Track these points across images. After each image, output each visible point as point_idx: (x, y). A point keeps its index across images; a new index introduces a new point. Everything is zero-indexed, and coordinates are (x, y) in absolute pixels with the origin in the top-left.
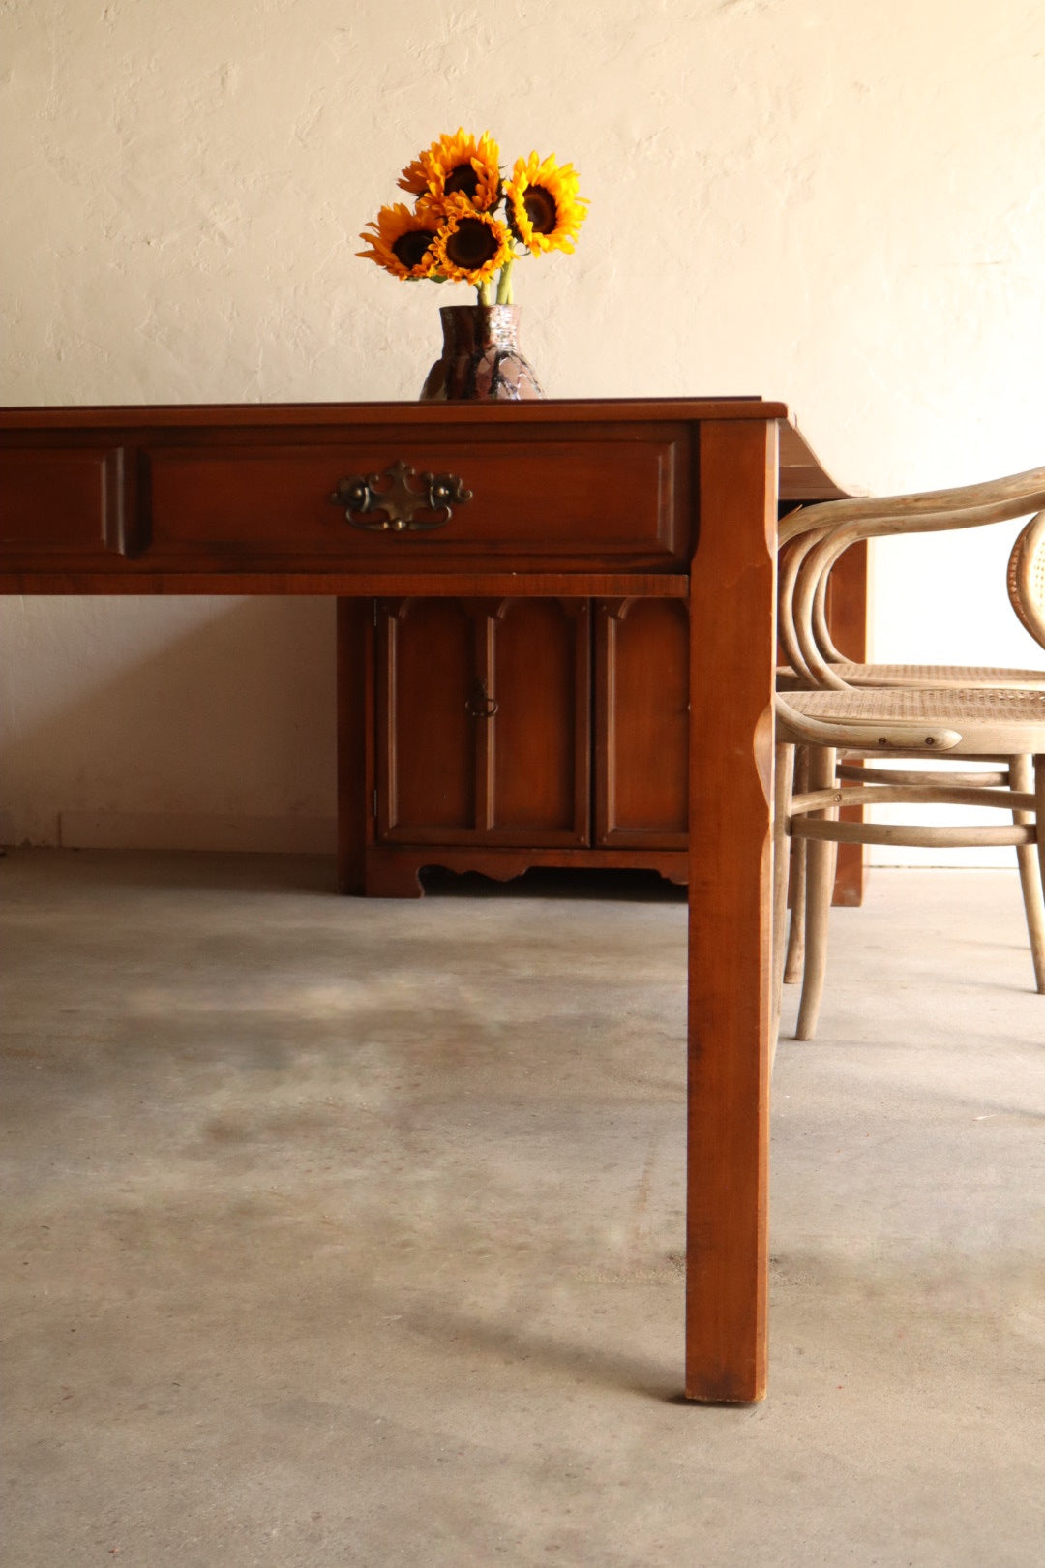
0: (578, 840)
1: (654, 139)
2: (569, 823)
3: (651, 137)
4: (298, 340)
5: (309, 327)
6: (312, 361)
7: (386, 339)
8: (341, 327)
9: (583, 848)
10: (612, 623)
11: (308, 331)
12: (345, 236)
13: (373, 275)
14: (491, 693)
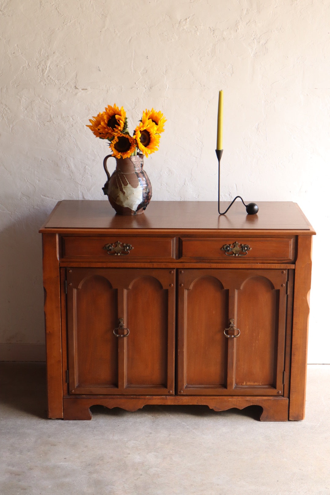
0: (169, 392)
1: (188, 20)
2: (164, 384)
3: (186, 19)
4: (3, 115)
5: (9, 109)
6: (11, 126)
7: (50, 116)
8: (26, 109)
9: (171, 395)
10: (186, 292)
11: (9, 111)
12: (27, 62)
13: (42, 83)
14: (125, 325)
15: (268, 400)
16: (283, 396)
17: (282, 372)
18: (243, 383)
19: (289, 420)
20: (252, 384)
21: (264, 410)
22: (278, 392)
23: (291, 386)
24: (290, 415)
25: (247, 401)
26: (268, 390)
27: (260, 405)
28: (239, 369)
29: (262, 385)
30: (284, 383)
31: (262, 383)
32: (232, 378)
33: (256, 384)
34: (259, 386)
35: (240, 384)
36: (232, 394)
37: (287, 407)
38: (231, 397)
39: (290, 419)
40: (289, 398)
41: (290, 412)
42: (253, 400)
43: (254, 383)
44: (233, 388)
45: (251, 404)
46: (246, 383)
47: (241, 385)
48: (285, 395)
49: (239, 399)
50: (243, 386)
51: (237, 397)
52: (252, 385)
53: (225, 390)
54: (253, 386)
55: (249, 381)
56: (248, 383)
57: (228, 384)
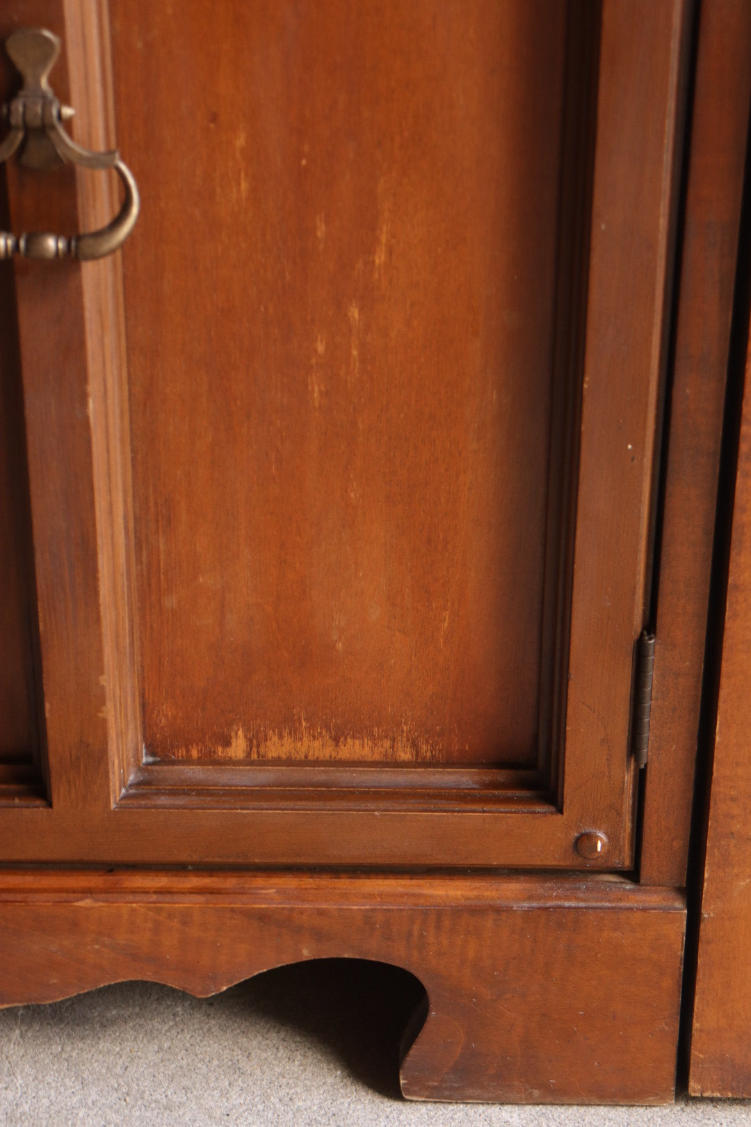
15: (477, 910)
16: (633, 874)
17: (629, 648)
18: (227, 743)
19: (682, 1091)
20: (319, 748)
21: (432, 998)
22: (582, 843)
23: (719, 788)
24: (696, 1054)
25: (263, 917)
26: (474, 818)
27: (398, 955)
28: (170, 602)
29: (420, 763)
30: (647, 751)
31: (415, 745)
32: (92, 700)
33: (353, 749)
34: (388, 778)
35: (195, 754)
36: (109, 856)
37: (671, 983)
38: (95, 881)
39: (694, 1087)
40: (692, 892)
41: (696, 1025)
42: (321, 913)
43: (336, 740)
44: (117, 793)
45: (306, 954)
46: (254, 741)
47: (209, 759)
48: (649, 869)
49: (186, 902)
50: (226, 777)
51: (162, 881)
52: (317, 763)
53: (34, 812)
54: (318, 775)
55: (287, 724)
56: (277, 747)
57: (53, 760)
